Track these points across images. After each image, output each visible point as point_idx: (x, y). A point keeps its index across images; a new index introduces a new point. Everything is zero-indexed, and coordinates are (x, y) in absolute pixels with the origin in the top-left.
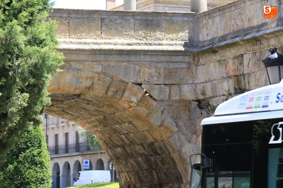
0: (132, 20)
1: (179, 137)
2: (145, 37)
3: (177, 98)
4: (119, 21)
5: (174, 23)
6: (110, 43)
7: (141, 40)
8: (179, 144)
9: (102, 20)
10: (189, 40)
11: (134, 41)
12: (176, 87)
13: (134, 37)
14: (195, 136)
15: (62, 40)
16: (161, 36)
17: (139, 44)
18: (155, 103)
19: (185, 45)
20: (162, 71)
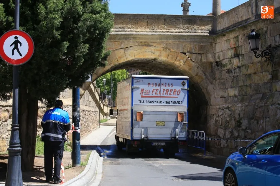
0: (181, 20)
1: (206, 81)
2: (188, 29)
3: (205, 61)
4: (174, 20)
5: (203, 21)
6: (169, 32)
7: (186, 30)
8: (206, 85)
9: (165, 19)
10: (212, 30)
11: (182, 31)
12: (204, 55)
13: (182, 29)
14: (215, 81)
15: (144, 30)
16: (196, 28)
17: (185, 32)
18: (193, 63)
19: (210, 33)
20: (197, 46)
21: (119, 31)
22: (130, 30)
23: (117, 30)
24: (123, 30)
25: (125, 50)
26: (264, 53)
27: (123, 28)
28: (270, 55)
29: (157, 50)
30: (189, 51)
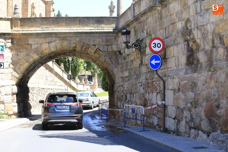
0: (92, 20)
1: (112, 66)
2: (97, 27)
3: (111, 50)
4: (87, 21)
5: (109, 21)
6: (83, 30)
7: (95, 28)
8: (112, 68)
9: (80, 20)
10: (116, 27)
11: (93, 28)
12: (110, 46)
13: (93, 27)
14: (118, 65)
15: (63, 29)
16: (104, 26)
18: (101, 53)
19: (114, 29)
20: (104, 40)
21: (44, 30)
22: (53, 29)
23: (43, 29)
24: (48, 29)
25: (49, 44)
26: (134, 45)
27: (48, 28)
28: (138, 46)
29: (73, 43)
30: (98, 43)
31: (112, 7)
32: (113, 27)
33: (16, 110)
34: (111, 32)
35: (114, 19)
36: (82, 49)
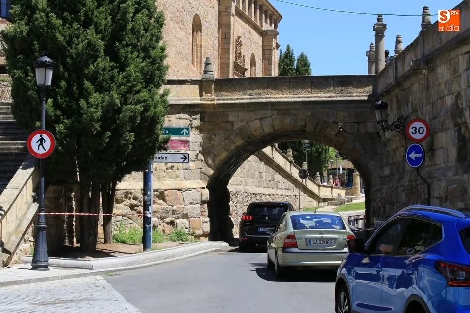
0: (332, 82)
1: (365, 157)
2: (341, 92)
3: (364, 131)
4: (323, 82)
5: (361, 82)
6: (316, 97)
7: (338, 94)
9: (312, 82)
10: (373, 92)
12: (362, 124)
13: (333, 92)
14: (376, 156)
15: (285, 96)
16: (352, 91)
17: (337, 97)
18: (348, 135)
19: (369, 96)
20: (352, 114)
21: (254, 99)
22: (267, 96)
23: (251, 97)
24: (259, 96)
25: (261, 121)
26: (394, 125)
27: (260, 94)
28: (401, 128)
29: (301, 120)
30: (342, 119)
31: (372, 53)
32: (367, 93)
33: (207, 228)
34: (364, 100)
35: (369, 79)
36: (315, 129)
